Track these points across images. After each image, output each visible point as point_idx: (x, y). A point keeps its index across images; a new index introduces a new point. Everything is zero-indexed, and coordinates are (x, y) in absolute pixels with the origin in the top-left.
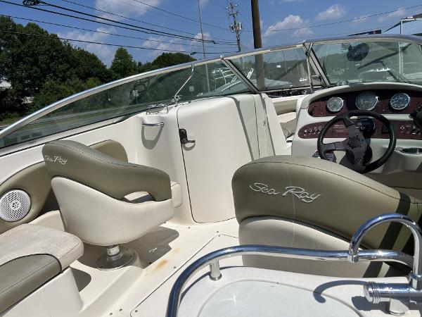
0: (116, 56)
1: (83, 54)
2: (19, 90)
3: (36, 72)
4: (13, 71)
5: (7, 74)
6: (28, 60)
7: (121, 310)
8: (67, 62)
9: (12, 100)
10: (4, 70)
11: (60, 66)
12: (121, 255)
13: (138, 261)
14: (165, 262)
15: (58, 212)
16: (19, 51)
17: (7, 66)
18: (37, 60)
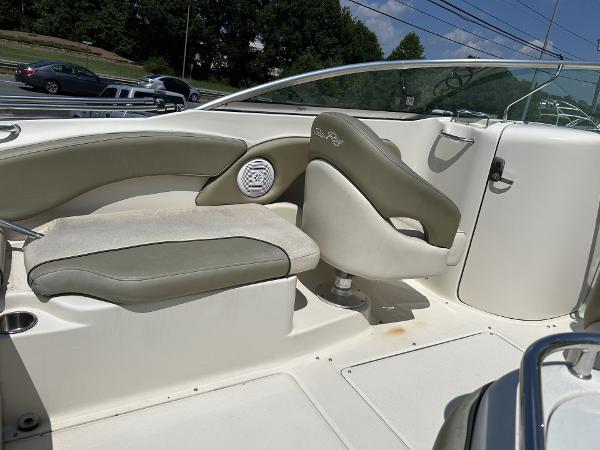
0: (402, 43)
1: (361, 29)
2: (270, 57)
3: (297, 39)
4: (272, 31)
5: (264, 32)
6: (294, 22)
7: (330, 360)
8: (337, 35)
9: (258, 66)
10: (263, 27)
11: (327, 39)
12: (350, 293)
13: (367, 312)
14: (401, 331)
15: (295, 207)
16: (289, 7)
17: (268, 22)
18: (303, 24)
